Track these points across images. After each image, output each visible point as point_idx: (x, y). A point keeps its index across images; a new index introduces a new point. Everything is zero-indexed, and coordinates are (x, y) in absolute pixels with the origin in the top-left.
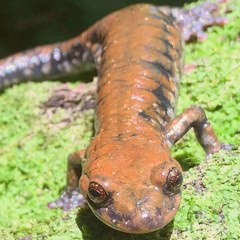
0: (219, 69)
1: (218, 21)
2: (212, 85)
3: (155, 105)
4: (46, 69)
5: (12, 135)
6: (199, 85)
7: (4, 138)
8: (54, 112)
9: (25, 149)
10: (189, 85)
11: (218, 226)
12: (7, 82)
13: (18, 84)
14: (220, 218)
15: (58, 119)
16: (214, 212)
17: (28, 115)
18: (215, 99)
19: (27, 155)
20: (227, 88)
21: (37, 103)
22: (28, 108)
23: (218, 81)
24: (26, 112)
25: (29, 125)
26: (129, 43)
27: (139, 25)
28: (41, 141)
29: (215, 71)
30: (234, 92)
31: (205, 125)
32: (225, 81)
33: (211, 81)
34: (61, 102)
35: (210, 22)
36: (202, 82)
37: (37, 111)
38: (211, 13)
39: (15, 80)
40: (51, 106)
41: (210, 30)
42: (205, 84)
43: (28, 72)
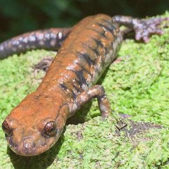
0: (133, 64)
1: (158, 31)
2: (126, 73)
3: (74, 81)
4: (53, 43)
5: (14, 81)
6: (119, 72)
7: (10, 82)
8: (38, 72)
9: (18, 91)
10: (114, 71)
11: (76, 161)
12: (28, 47)
13: (35, 50)
14: (79, 157)
15: (39, 77)
16: (79, 153)
17: (25, 71)
18: (127, 83)
19: (17, 95)
20: (136, 77)
21: (31, 64)
22: (26, 67)
23: (130, 72)
24: (25, 69)
25: (25, 77)
26: (76, 39)
27: (87, 29)
28: (27, 88)
29: (130, 65)
30: (139, 80)
31: (103, 99)
32: (136, 72)
33: (126, 71)
34: (45, 67)
35: (153, 32)
36: (121, 70)
37: (30, 69)
38: (157, 25)
39: (34, 47)
40: (38, 68)
41: (153, 36)
42: (122, 72)
43: (42, 43)
